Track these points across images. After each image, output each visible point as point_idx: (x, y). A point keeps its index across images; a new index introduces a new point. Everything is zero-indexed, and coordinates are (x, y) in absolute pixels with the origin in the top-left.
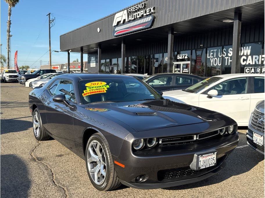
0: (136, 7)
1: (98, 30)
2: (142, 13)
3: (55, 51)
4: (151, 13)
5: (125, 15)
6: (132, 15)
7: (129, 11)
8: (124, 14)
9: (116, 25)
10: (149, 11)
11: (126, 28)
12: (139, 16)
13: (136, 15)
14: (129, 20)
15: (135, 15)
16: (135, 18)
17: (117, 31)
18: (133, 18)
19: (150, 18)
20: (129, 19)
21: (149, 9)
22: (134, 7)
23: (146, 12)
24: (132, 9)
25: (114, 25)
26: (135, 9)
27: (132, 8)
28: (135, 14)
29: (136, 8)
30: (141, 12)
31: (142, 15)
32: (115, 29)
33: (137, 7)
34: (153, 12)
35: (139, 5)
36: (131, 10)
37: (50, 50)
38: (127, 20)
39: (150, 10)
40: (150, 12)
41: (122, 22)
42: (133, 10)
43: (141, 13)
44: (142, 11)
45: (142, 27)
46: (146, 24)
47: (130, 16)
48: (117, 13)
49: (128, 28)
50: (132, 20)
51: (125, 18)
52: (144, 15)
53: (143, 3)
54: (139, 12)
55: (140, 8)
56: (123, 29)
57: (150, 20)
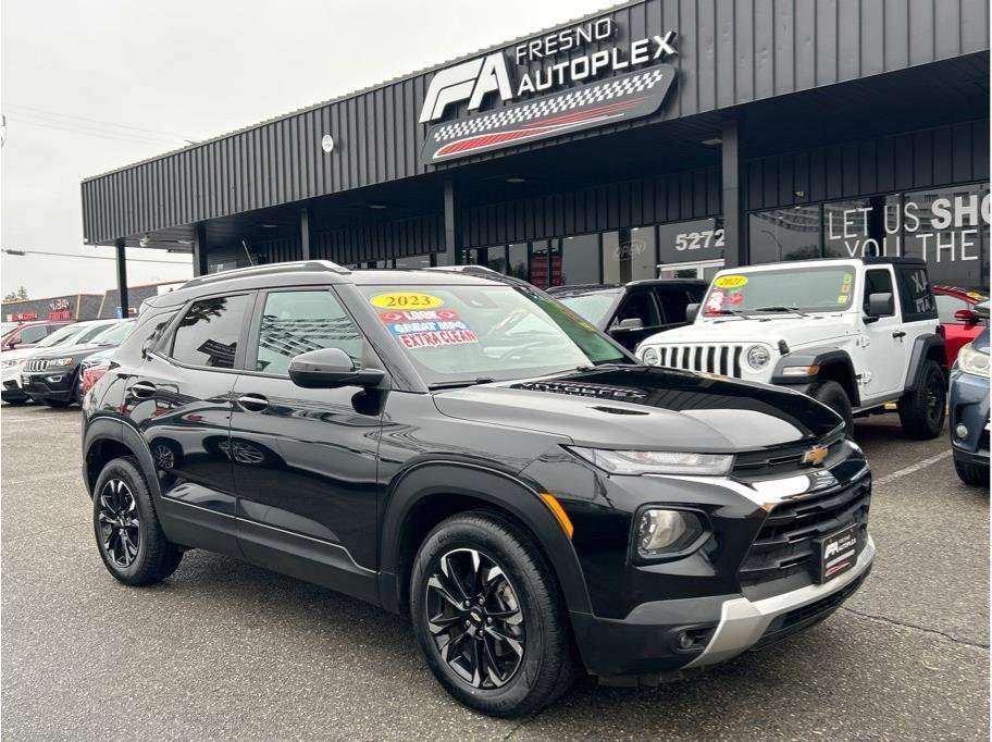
1: (328, 144)
2: (599, 59)
4: (657, 55)
5: (494, 72)
6: (538, 72)
7: (518, 55)
8: (488, 70)
10: (645, 50)
11: (501, 129)
12: (585, 74)
13: (567, 70)
14: (519, 94)
16: (561, 81)
17: (443, 143)
18: (544, 81)
19: (655, 79)
20: (522, 88)
21: (646, 41)
22: (550, 41)
23: (622, 57)
24: (535, 46)
25: (424, 117)
26: (551, 48)
27: (539, 42)
28: (560, 67)
29: (560, 45)
30: (596, 56)
31: (598, 69)
32: (436, 135)
33: (570, 39)
34: (670, 51)
35: (579, 30)
36: (533, 51)
38: (506, 94)
39: (652, 47)
41: (475, 103)
42: (542, 51)
43: (595, 61)
44: (605, 53)
45: (605, 118)
46: (630, 104)
47: (526, 77)
48: (441, 70)
49: (517, 125)
50: (537, 92)
51: (496, 88)
52: (616, 66)
53: (608, 20)
54: (585, 59)
55: (589, 39)
56: (485, 131)
57: (651, 85)
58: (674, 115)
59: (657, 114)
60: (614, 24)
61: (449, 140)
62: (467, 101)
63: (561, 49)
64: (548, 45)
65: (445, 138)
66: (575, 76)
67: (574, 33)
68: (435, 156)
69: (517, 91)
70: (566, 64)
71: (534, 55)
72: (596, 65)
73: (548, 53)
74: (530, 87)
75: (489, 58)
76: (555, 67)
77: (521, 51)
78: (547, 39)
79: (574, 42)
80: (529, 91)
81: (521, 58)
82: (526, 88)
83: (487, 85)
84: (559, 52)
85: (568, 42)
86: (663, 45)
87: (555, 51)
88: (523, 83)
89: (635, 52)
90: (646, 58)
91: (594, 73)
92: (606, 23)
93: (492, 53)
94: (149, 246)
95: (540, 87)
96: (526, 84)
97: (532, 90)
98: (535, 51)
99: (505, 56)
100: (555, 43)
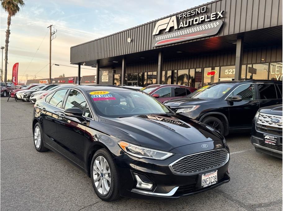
0: (192, 12)
1: (129, 40)
3: (56, 65)
5: (173, 21)
6: (185, 22)
7: (180, 16)
8: (171, 20)
9: (157, 33)
10: (215, 16)
11: (174, 37)
12: (197, 22)
14: (179, 28)
15: (189, 22)
16: (191, 24)
17: (158, 41)
18: (186, 24)
19: (217, 24)
20: (180, 26)
21: (215, 13)
22: (189, 13)
23: (208, 18)
25: (154, 34)
26: (189, 15)
27: (186, 13)
28: (191, 20)
29: (191, 14)
30: (201, 17)
31: (201, 21)
32: (156, 39)
33: (194, 12)
34: (222, 16)
35: (197, 10)
37: (50, 63)
38: (176, 27)
39: (217, 15)
41: (167, 30)
42: (186, 15)
44: (203, 17)
45: (202, 35)
47: (181, 23)
48: (160, 20)
49: (178, 37)
50: (184, 27)
51: (173, 26)
52: (206, 20)
53: (205, 7)
54: (198, 18)
55: (199, 12)
56: (169, 38)
57: (216, 26)
58: (222, 35)
59: (217, 34)
60: (207, 8)
61: (160, 40)
62: (165, 29)
63: (192, 15)
64: (188, 14)
65: (159, 40)
66: (195, 23)
67: (195, 10)
68: (156, 45)
69: (179, 27)
70: (193, 19)
71: (184, 16)
72: (201, 20)
73: (188, 16)
75: (172, 17)
76: (189, 20)
77: (181, 15)
78: (188, 12)
79: (195, 13)
80: (182, 27)
81: (181, 17)
83: (171, 25)
84: (191, 16)
85: (193, 13)
86: (220, 14)
87: (190, 16)
88: (180, 24)
89: (212, 16)
90: (215, 18)
91: (200, 22)
92: (204, 8)
93: (173, 16)
94: (85, 65)
95: (185, 26)
97: (183, 27)
98: (184, 15)
99: (176, 17)
100: (190, 13)
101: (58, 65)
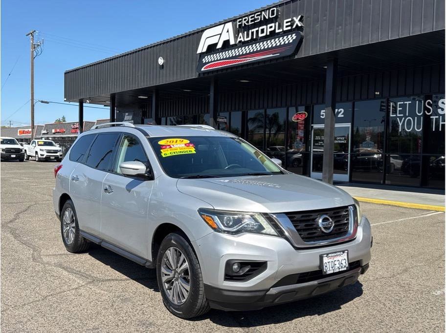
0: (256, 17)
1: (161, 61)
2: (271, 27)
3: (42, 102)
4: (294, 27)
5: (228, 31)
6: (246, 32)
7: (238, 24)
9: (205, 50)
10: (289, 24)
11: (230, 58)
12: (264, 34)
13: (257, 32)
14: (238, 42)
15: (253, 33)
16: (255, 37)
17: (206, 63)
19: (291, 38)
21: (290, 20)
23: (280, 26)
24: (245, 20)
25: (199, 51)
26: (252, 21)
27: (247, 18)
28: (255, 30)
29: (255, 20)
30: (269, 26)
31: (270, 32)
32: (204, 60)
33: (259, 17)
34: (300, 25)
35: (263, 13)
36: (244, 22)
37: (32, 100)
38: (232, 42)
39: (292, 22)
40: (292, 25)
41: (219, 46)
42: (248, 22)
44: (273, 25)
45: (272, 55)
46: (283, 49)
47: (241, 34)
49: (236, 57)
51: (228, 39)
53: (275, 8)
54: (265, 27)
55: (267, 18)
56: (223, 59)
57: (291, 41)
59: (291, 55)
60: (278, 11)
61: (209, 62)
62: (216, 44)
64: (250, 20)
65: (207, 61)
66: (260, 35)
68: (203, 69)
69: (237, 40)
70: (257, 29)
73: (250, 23)
74: (242, 39)
75: (226, 24)
76: (253, 30)
77: (240, 22)
80: (241, 41)
82: (240, 40)
83: (224, 37)
84: (255, 23)
85: (258, 18)
86: (297, 22)
87: (253, 23)
88: (239, 37)
89: (285, 25)
90: (289, 28)
91: (268, 34)
92: (274, 10)
95: (246, 40)
96: (240, 38)
97: (243, 41)
99: (233, 24)
100: (253, 19)
101: (47, 103)
